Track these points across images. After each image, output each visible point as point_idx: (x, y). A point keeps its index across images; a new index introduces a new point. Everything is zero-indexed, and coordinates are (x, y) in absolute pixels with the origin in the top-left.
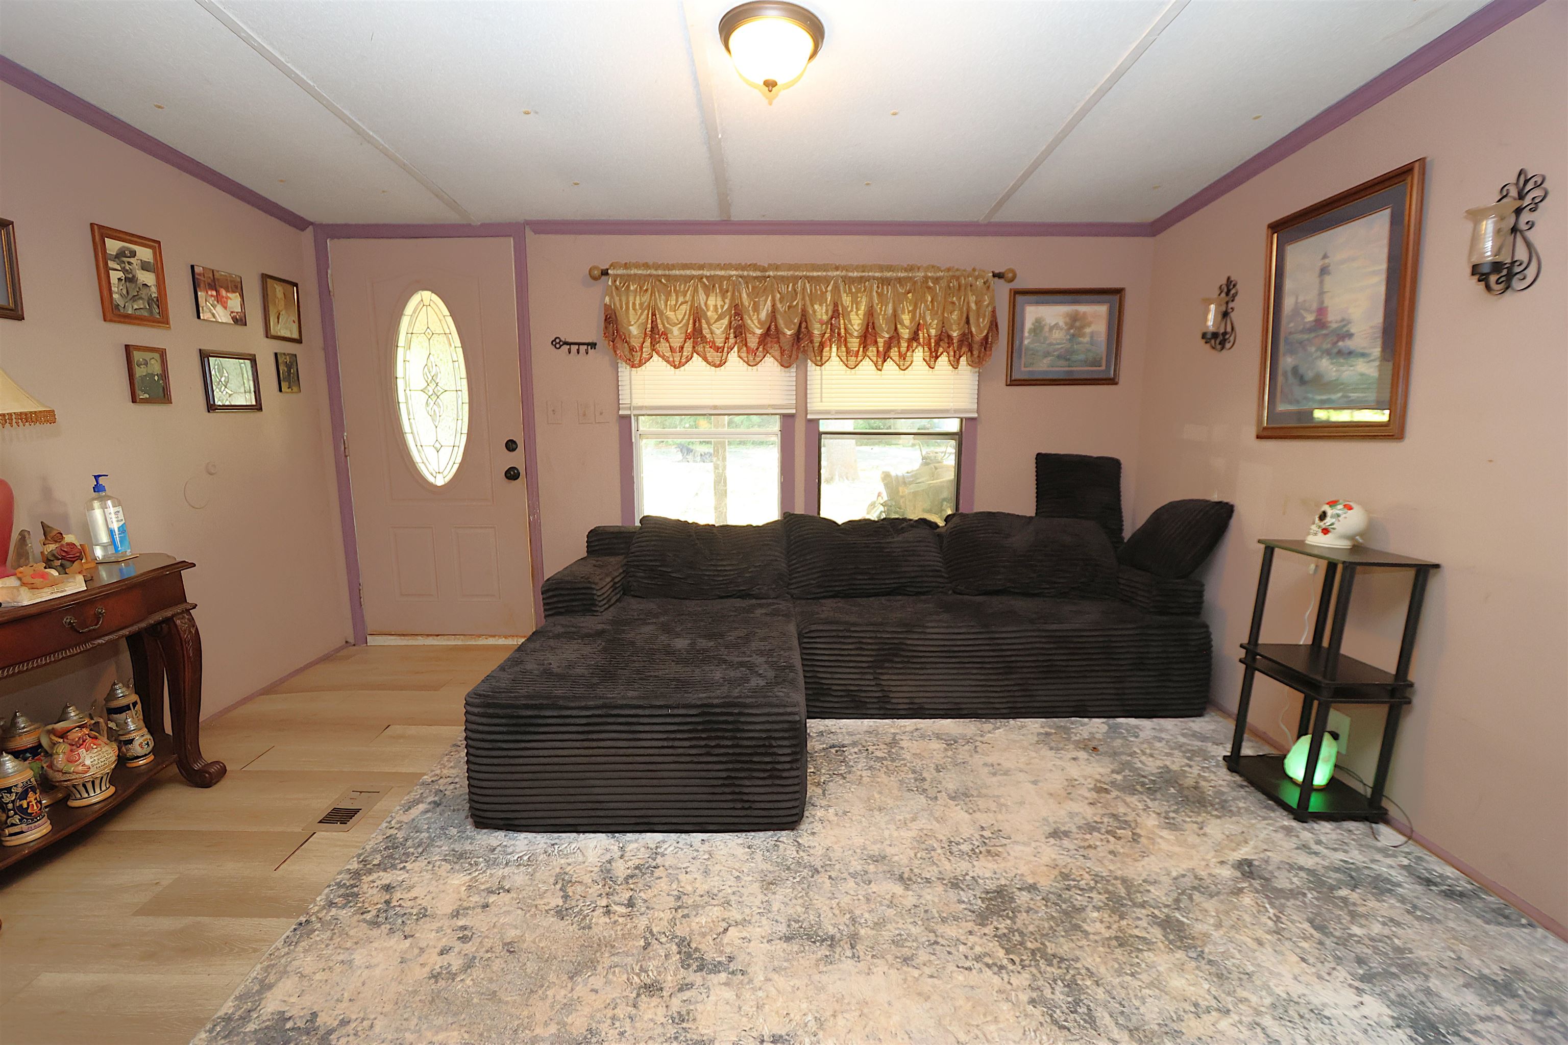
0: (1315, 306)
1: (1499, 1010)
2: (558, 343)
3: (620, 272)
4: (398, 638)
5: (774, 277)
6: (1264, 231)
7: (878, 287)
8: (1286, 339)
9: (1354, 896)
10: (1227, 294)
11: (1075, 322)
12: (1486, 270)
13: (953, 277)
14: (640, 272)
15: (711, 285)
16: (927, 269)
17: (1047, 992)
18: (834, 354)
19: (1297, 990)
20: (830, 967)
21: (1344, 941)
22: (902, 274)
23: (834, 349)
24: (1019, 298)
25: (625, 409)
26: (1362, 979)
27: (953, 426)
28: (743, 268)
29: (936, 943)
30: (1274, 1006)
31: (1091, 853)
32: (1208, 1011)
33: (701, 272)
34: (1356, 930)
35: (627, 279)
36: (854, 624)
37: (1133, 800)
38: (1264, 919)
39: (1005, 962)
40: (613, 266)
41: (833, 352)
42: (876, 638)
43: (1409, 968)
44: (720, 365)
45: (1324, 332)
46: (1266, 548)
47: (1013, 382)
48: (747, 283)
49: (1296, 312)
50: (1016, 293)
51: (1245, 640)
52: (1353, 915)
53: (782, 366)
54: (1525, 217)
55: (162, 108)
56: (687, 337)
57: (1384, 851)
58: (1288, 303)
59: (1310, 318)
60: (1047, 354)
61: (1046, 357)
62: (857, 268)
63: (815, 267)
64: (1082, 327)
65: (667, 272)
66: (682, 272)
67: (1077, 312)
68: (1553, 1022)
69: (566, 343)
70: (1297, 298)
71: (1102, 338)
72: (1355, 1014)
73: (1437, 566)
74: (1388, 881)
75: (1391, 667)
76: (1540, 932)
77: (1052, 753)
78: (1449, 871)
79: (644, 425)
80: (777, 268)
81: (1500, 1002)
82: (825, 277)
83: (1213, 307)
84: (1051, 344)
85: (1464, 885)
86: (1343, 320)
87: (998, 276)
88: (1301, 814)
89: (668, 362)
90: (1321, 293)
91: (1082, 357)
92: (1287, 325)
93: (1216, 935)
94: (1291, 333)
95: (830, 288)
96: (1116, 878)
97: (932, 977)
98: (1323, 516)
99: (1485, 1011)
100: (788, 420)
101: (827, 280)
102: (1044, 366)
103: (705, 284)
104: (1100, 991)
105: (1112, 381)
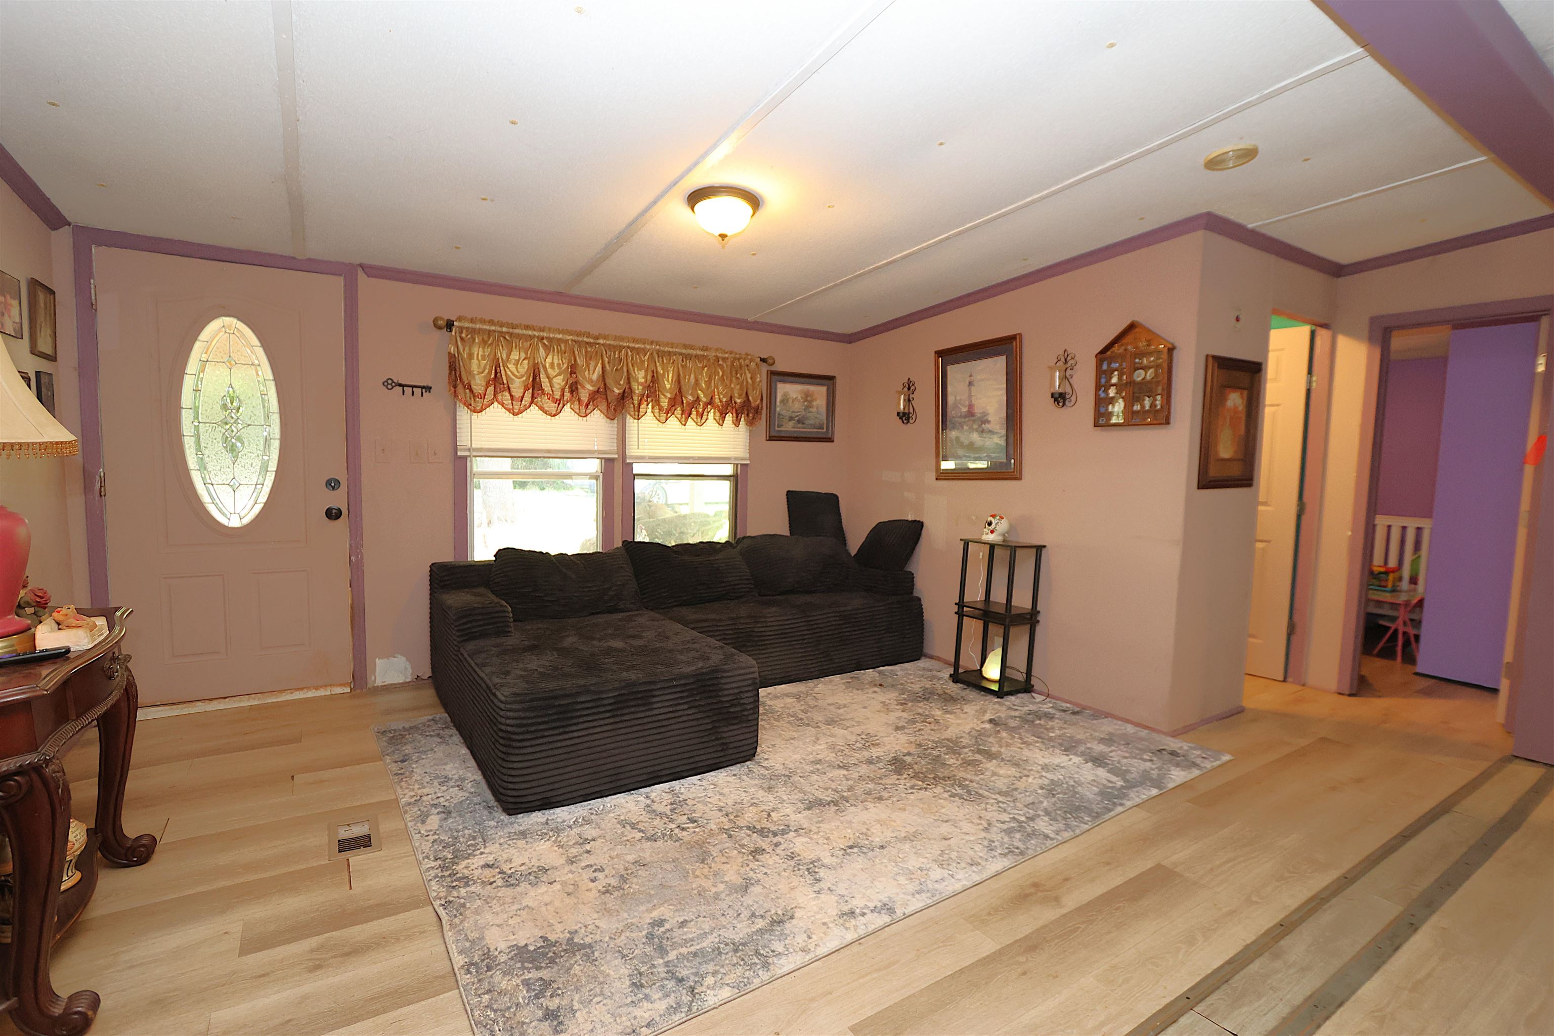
0: (967, 403)
1: (1113, 748)
2: (390, 384)
3: (466, 325)
4: (167, 708)
5: (603, 345)
6: (932, 356)
7: (683, 360)
8: (950, 421)
9: (1042, 722)
10: (909, 389)
11: (807, 397)
12: (1057, 396)
13: (735, 359)
14: (485, 327)
15: (551, 345)
16: (717, 350)
17: (954, 791)
18: (649, 411)
19: (1047, 761)
20: (845, 813)
21: (1051, 739)
22: (699, 353)
23: (650, 406)
24: (775, 378)
25: (461, 450)
26: (1065, 751)
27: (728, 470)
28: (579, 334)
29: (886, 788)
30: (1042, 769)
31: (922, 732)
32: (1021, 778)
33: (542, 334)
34: (1051, 735)
35: (473, 331)
36: (720, 620)
37: (921, 704)
38: (1016, 740)
39: (925, 786)
40: (460, 319)
41: (648, 410)
42: (735, 629)
43: (1079, 742)
44: (555, 415)
45: (973, 418)
46: (964, 544)
47: (771, 438)
48: (580, 346)
49: (955, 406)
50: (773, 373)
51: (957, 601)
52: (1047, 729)
53: (608, 418)
54: (1069, 372)
55: (56, 105)
56: (526, 389)
57: (1039, 703)
58: (951, 399)
59: (965, 410)
60: (791, 419)
61: (790, 421)
62: (667, 345)
63: (635, 341)
64: (812, 401)
65: (511, 330)
66: (524, 332)
67: (808, 391)
68: (1130, 746)
69: (400, 385)
70: (956, 397)
71: (823, 410)
72: (1070, 763)
73: (1044, 546)
74: (1050, 714)
75: (1028, 605)
76: (1110, 719)
77: (859, 692)
78: (1068, 705)
79: (479, 465)
80: (606, 337)
81: (1112, 745)
82: (643, 349)
83: (902, 397)
84: (793, 412)
85: (1076, 709)
86: (984, 412)
87: (763, 360)
88: (999, 694)
89: (509, 410)
90: (970, 396)
91: (811, 422)
92: (951, 412)
93: (1003, 750)
94: (954, 417)
95: (646, 358)
96: (943, 740)
97: (898, 801)
98: (990, 524)
99: (1110, 749)
100: (608, 463)
101: (645, 352)
102: (789, 427)
103: (545, 344)
104: (974, 784)
105: (830, 440)
